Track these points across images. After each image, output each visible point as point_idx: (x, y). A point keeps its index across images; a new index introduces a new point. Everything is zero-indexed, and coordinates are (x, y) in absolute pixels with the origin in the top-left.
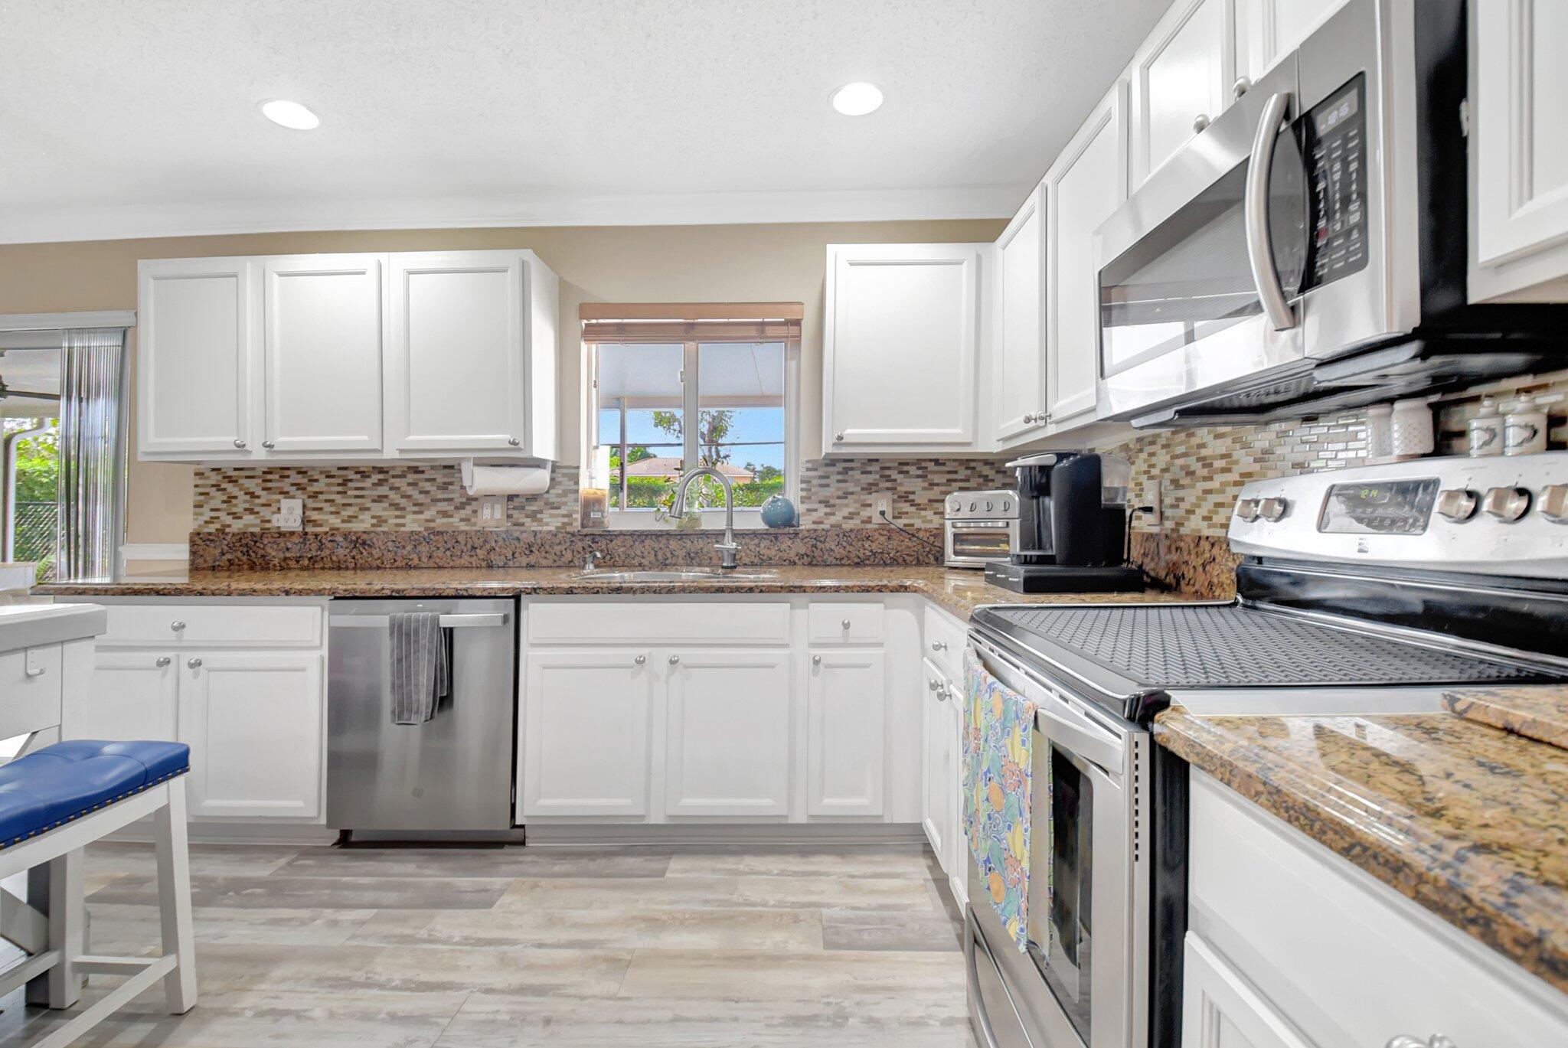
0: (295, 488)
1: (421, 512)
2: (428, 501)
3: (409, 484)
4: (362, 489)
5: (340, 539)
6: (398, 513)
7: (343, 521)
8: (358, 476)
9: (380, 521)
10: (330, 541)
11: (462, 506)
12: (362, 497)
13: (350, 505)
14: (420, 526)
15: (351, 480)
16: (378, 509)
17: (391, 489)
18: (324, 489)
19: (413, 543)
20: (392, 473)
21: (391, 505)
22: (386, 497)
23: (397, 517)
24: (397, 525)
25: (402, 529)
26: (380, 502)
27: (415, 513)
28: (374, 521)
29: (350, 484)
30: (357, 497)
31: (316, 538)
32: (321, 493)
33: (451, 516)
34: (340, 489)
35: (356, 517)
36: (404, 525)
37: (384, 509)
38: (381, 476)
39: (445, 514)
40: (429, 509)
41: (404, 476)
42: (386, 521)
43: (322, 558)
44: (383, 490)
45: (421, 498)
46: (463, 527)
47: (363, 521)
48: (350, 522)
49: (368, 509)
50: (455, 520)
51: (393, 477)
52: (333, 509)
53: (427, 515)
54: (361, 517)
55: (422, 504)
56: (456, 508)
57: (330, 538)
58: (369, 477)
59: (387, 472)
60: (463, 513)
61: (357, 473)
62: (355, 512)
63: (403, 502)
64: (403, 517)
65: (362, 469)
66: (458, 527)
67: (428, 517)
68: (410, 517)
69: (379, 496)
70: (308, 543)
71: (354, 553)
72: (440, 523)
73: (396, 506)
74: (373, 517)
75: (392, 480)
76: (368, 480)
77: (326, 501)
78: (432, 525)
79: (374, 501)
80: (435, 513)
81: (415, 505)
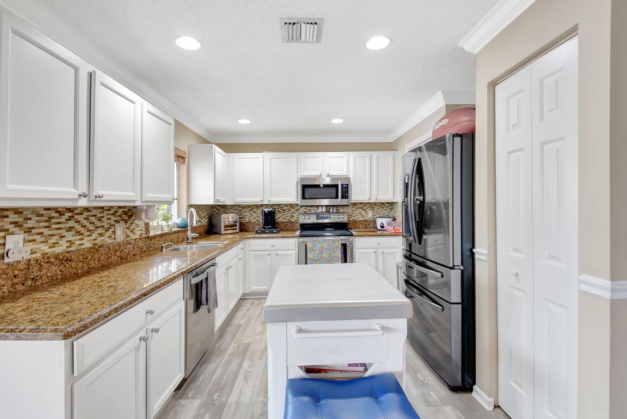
0: (13, 225)
1: (91, 235)
2: (94, 228)
3: (85, 219)
4: (60, 223)
5: (53, 260)
6: (80, 237)
7: (50, 247)
8: (57, 215)
9: (71, 243)
10: (47, 262)
11: (107, 230)
12: (60, 229)
13: (54, 235)
14: (90, 243)
15: (53, 218)
16: (69, 236)
17: (76, 222)
18: (36, 225)
19: (91, 254)
20: (76, 212)
21: (76, 232)
22: (73, 227)
23: (80, 240)
24: (80, 245)
25: (82, 247)
26: (71, 231)
27: (88, 236)
28: (68, 244)
29: (53, 221)
30: (57, 229)
31: (37, 263)
32: (34, 228)
33: (104, 236)
34: (46, 224)
35: (58, 243)
36: (83, 244)
37: (73, 235)
38: (70, 214)
39: (101, 235)
40: (94, 233)
41: (82, 214)
42: (74, 243)
43: (41, 276)
44: (71, 223)
45: (91, 227)
46: (109, 241)
47: (62, 245)
48: (54, 247)
49: (64, 237)
50: (105, 238)
51: (77, 214)
52: (43, 239)
53: (94, 236)
54: (60, 243)
55: (91, 230)
56: (106, 231)
57: (46, 261)
58: (64, 215)
59: (73, 211)
60: (109, 233)
61: (57, 212)
62: (57, 240)
63: (82, 230)
64: (83, 239)
65: (59, 210)
66: (107, 241)
67: (94, 238)
68: (86, 239)
69: (70, 228)
70: (31, 267)
71: (61, 268)
72: (99, 241)
73: (79, 233)
74: (67, 242)
75: (76, 217)
76: (63, 217)
77: (38, 234)
78: (96, 242)
79: (67, 231)
80: (97, 235)
81: (88, 231)
